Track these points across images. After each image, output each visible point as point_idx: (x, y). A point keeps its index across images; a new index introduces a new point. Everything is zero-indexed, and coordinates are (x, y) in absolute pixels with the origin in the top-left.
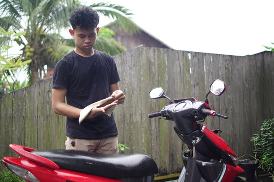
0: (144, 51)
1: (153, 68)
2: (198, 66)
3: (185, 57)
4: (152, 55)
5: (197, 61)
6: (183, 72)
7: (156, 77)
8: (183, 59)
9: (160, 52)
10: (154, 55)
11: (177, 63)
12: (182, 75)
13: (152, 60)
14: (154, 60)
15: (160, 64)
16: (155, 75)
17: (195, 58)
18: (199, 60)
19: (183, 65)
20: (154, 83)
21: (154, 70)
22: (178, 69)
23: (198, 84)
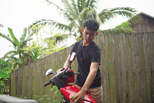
0: (98, 37)
1: (104, 47)
2: (138, 42)
3: (127, 37)
4: (104, 39)
5: (137, 39)
6: (126, 47)
7: (107, 52)
8: (126, 39)
9: (109, 37)
10: (105, 38)
11: (121, 42)
12: (125, 50)
13: (104, 42)
14: (105, 41)
15: (109, 44)
16: (106, 51)
17: (135, 37)
18: (138, 38)
19: (126, 42)
20: (105, 56)
21: (105, 48)
22: (122, 46)
23: (138, 54)
